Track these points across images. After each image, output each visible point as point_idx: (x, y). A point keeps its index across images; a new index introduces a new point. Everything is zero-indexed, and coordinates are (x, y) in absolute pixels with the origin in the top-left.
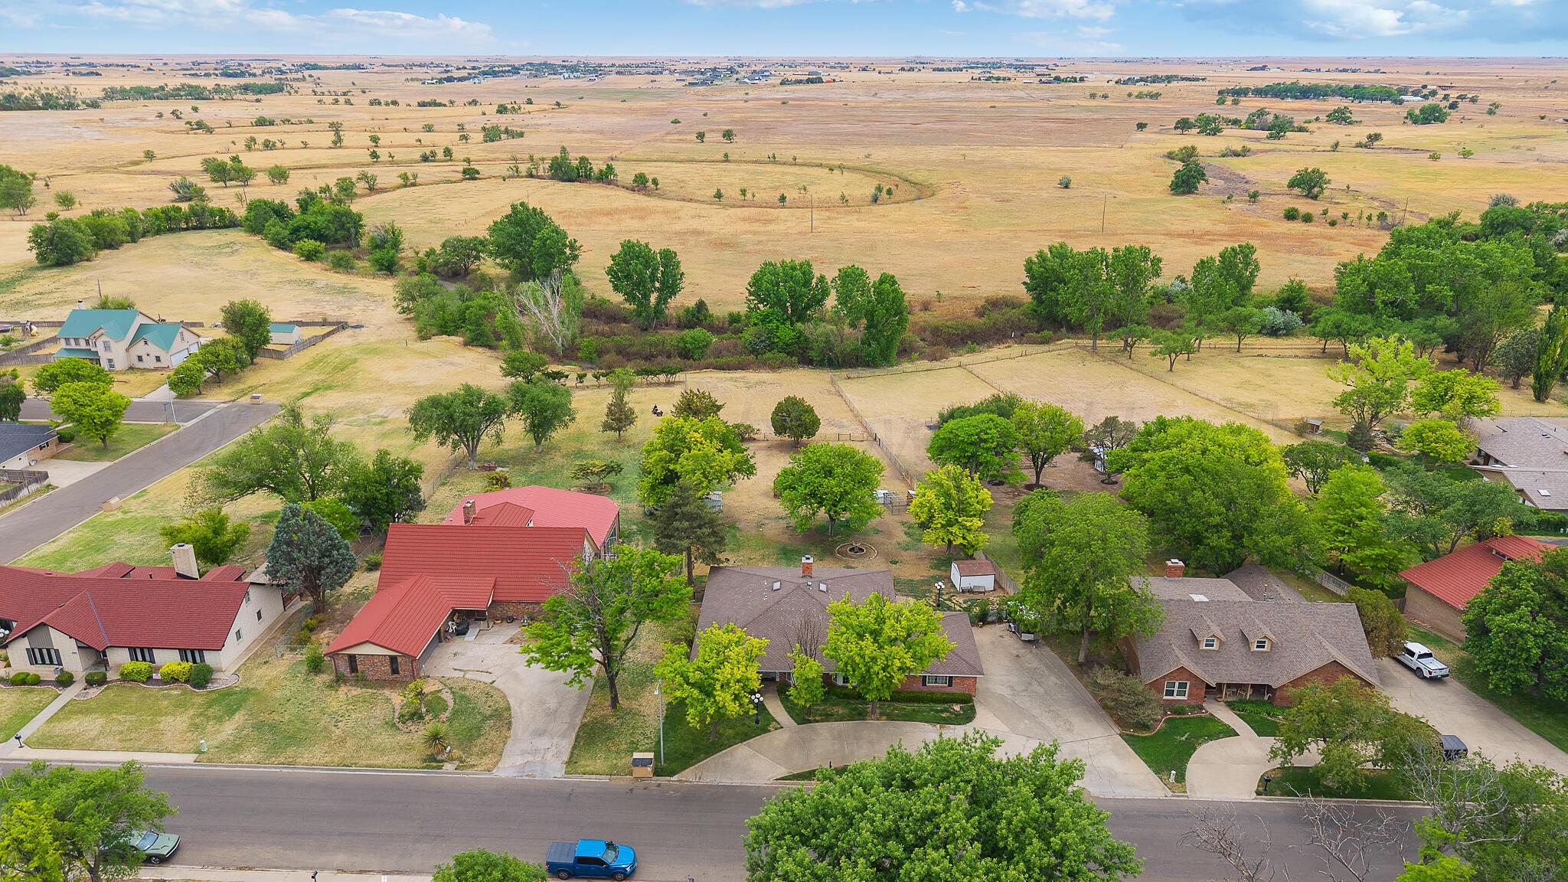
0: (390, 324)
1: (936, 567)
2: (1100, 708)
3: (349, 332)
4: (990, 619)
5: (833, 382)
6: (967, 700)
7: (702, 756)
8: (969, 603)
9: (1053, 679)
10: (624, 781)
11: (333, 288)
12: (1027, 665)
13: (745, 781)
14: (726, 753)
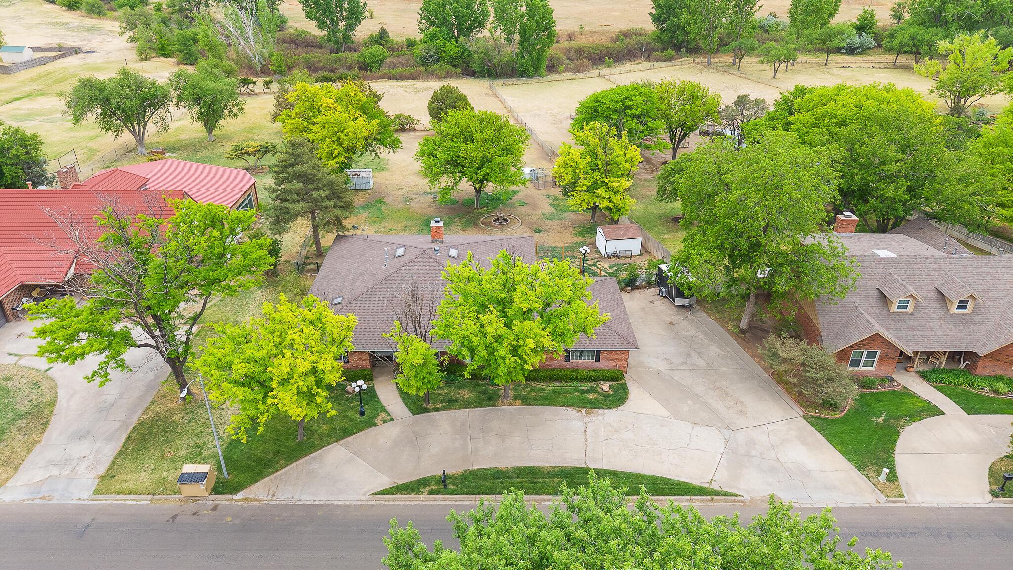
0: (119, 51)
1: (581, 234)
2: (775, 383)
3: (81, 56)
4: (639, 284)
5: (491, 88)
6: (617, 377)
7: (282, 462)
8: (615, 268)
9: (714, 350)
10: (169, 503)
11: (83, 27)
12: (683, 333)
13: (331, 498)
14: (314, 457)
